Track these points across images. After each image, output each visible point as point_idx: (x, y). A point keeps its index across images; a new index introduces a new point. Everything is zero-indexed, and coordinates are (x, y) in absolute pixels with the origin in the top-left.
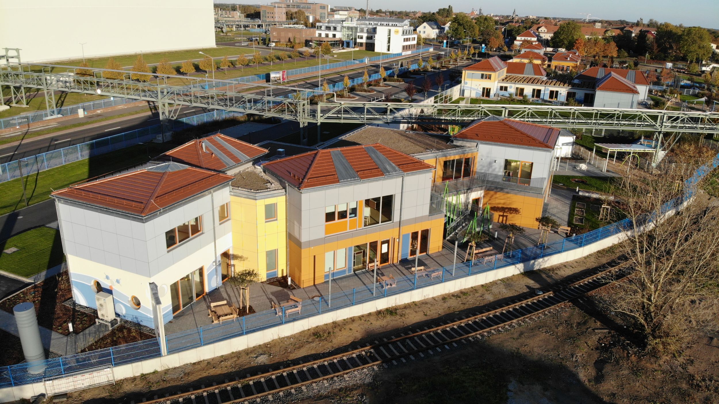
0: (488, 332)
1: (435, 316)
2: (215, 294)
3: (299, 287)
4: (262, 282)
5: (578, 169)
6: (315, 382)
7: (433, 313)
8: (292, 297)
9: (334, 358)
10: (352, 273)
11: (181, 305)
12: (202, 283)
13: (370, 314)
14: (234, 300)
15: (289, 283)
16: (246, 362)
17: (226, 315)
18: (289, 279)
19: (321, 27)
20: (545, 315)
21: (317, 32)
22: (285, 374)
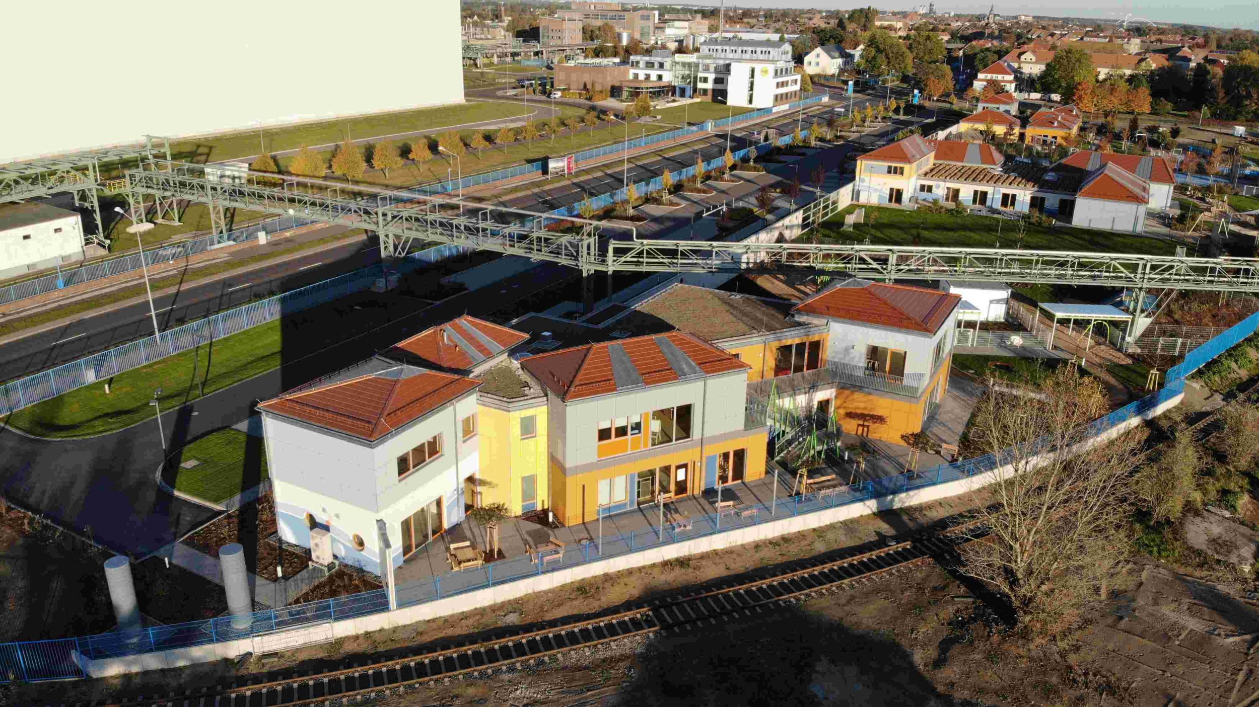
0: (806, 595)
1: (742, 570)
2: (455, 533)
3: (563, 526)
4: (516, 517)
5: (1008, 343)
6: (575, 650)
7: (739, 566)
8: (552, 539)
9: (600, 621)
10: (636, 507)
11: (414, 546)
12: (439, 515)
13: (654, 565)
14: (479, 540)
15: (551, 519)
16: (490, 621)
17: (469, 561)
18: (551, 515)
19: (638, 63)
20: (891, 574)
21: (632, 72)
22: (538, 638)
